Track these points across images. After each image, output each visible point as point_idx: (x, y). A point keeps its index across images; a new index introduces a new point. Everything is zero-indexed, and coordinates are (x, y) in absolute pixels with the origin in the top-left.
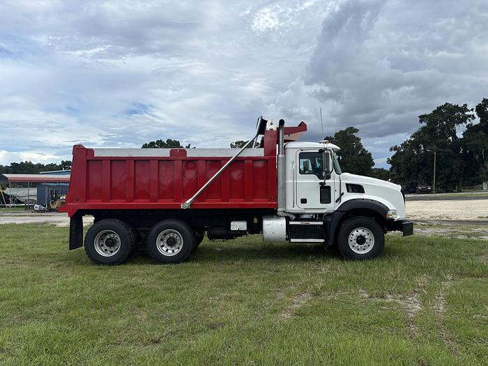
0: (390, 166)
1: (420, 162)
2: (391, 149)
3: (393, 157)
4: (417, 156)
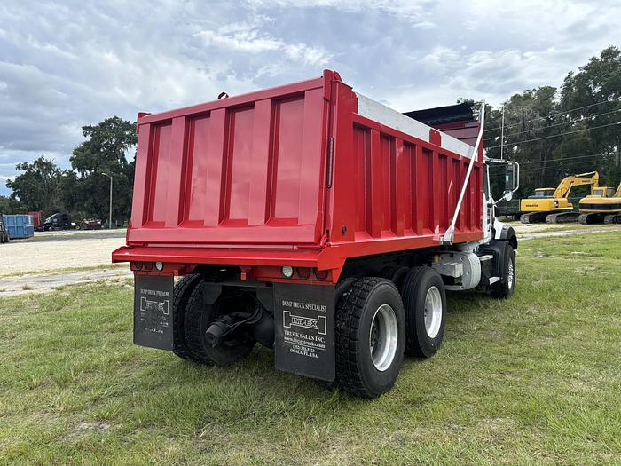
0: (11, 191)
1: (88, 187)
2: (18, 167)
3: (18, 179)
4: (81, 180)
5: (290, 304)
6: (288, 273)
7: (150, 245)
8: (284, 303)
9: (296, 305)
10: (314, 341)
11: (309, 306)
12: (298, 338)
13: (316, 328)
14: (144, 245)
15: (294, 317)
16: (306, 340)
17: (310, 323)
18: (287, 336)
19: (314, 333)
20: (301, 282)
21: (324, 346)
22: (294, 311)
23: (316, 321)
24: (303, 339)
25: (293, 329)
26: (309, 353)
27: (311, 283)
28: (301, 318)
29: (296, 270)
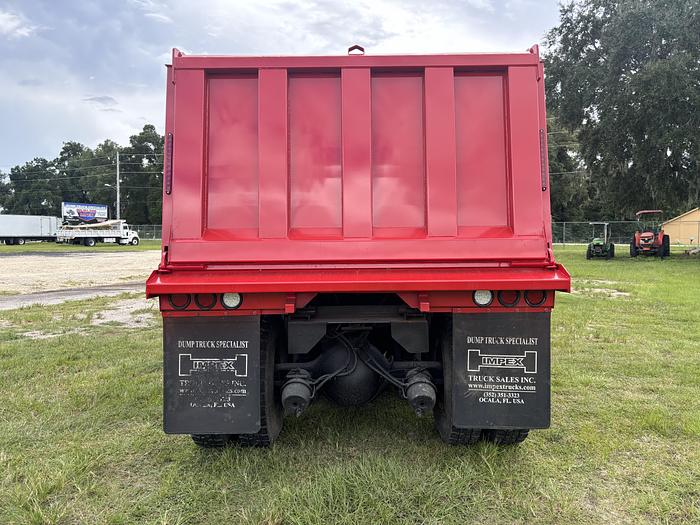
5: (479, 340)
6: (483, 299)
7: (210, 268)
8: (470, 340)
9: (491, 340)
10: (519, 384)
11: (511, 341)
12: (492, 383)
13: (522, 366)
14: (200, 268)
15: (485, 357)
16: (506, 384)
17: (513, 362)
18: (473, 382)
19: (519, 373)
20: (504, 310)
21: (534, 388)
22: (486, 348)
23: (521, 358)
24: (502, 383)
25: (485, 372)
26: (511, 400)
27: (517, 310)
28: (497, 357)
29: (498, 294)
